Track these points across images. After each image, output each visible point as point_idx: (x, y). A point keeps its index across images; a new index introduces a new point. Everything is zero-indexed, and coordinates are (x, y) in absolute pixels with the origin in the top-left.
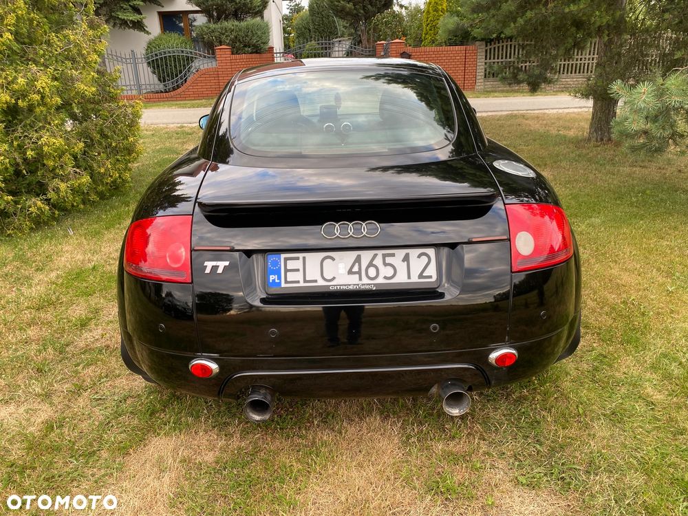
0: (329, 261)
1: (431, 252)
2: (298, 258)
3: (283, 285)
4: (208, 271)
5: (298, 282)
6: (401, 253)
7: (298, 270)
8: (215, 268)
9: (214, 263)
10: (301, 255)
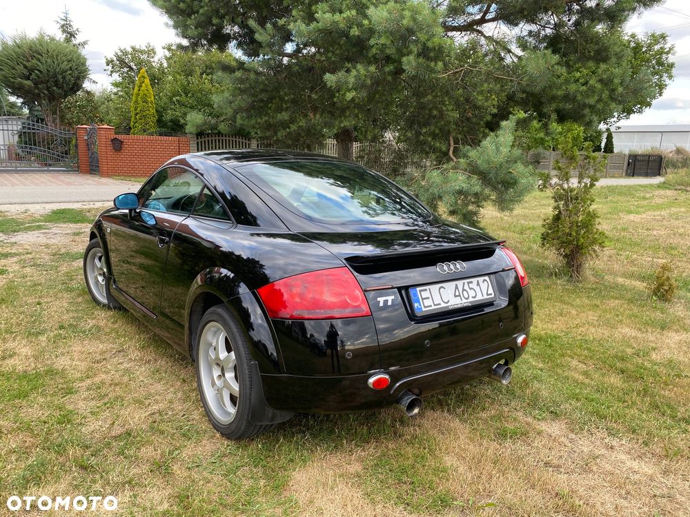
0: (442, 289)
1: (487, 278)
2: (426, 290)
3: (424, 309)
4: (381, 304)
5: (431, 306)
6: (474, 280)
7: (428, 298)
8: (386, 302)
9: (384, 298)
10: (427, 287)
